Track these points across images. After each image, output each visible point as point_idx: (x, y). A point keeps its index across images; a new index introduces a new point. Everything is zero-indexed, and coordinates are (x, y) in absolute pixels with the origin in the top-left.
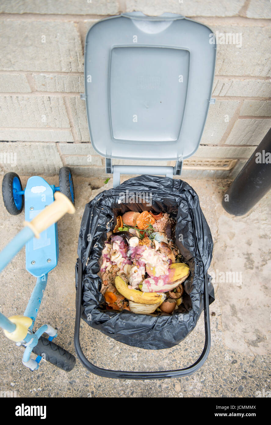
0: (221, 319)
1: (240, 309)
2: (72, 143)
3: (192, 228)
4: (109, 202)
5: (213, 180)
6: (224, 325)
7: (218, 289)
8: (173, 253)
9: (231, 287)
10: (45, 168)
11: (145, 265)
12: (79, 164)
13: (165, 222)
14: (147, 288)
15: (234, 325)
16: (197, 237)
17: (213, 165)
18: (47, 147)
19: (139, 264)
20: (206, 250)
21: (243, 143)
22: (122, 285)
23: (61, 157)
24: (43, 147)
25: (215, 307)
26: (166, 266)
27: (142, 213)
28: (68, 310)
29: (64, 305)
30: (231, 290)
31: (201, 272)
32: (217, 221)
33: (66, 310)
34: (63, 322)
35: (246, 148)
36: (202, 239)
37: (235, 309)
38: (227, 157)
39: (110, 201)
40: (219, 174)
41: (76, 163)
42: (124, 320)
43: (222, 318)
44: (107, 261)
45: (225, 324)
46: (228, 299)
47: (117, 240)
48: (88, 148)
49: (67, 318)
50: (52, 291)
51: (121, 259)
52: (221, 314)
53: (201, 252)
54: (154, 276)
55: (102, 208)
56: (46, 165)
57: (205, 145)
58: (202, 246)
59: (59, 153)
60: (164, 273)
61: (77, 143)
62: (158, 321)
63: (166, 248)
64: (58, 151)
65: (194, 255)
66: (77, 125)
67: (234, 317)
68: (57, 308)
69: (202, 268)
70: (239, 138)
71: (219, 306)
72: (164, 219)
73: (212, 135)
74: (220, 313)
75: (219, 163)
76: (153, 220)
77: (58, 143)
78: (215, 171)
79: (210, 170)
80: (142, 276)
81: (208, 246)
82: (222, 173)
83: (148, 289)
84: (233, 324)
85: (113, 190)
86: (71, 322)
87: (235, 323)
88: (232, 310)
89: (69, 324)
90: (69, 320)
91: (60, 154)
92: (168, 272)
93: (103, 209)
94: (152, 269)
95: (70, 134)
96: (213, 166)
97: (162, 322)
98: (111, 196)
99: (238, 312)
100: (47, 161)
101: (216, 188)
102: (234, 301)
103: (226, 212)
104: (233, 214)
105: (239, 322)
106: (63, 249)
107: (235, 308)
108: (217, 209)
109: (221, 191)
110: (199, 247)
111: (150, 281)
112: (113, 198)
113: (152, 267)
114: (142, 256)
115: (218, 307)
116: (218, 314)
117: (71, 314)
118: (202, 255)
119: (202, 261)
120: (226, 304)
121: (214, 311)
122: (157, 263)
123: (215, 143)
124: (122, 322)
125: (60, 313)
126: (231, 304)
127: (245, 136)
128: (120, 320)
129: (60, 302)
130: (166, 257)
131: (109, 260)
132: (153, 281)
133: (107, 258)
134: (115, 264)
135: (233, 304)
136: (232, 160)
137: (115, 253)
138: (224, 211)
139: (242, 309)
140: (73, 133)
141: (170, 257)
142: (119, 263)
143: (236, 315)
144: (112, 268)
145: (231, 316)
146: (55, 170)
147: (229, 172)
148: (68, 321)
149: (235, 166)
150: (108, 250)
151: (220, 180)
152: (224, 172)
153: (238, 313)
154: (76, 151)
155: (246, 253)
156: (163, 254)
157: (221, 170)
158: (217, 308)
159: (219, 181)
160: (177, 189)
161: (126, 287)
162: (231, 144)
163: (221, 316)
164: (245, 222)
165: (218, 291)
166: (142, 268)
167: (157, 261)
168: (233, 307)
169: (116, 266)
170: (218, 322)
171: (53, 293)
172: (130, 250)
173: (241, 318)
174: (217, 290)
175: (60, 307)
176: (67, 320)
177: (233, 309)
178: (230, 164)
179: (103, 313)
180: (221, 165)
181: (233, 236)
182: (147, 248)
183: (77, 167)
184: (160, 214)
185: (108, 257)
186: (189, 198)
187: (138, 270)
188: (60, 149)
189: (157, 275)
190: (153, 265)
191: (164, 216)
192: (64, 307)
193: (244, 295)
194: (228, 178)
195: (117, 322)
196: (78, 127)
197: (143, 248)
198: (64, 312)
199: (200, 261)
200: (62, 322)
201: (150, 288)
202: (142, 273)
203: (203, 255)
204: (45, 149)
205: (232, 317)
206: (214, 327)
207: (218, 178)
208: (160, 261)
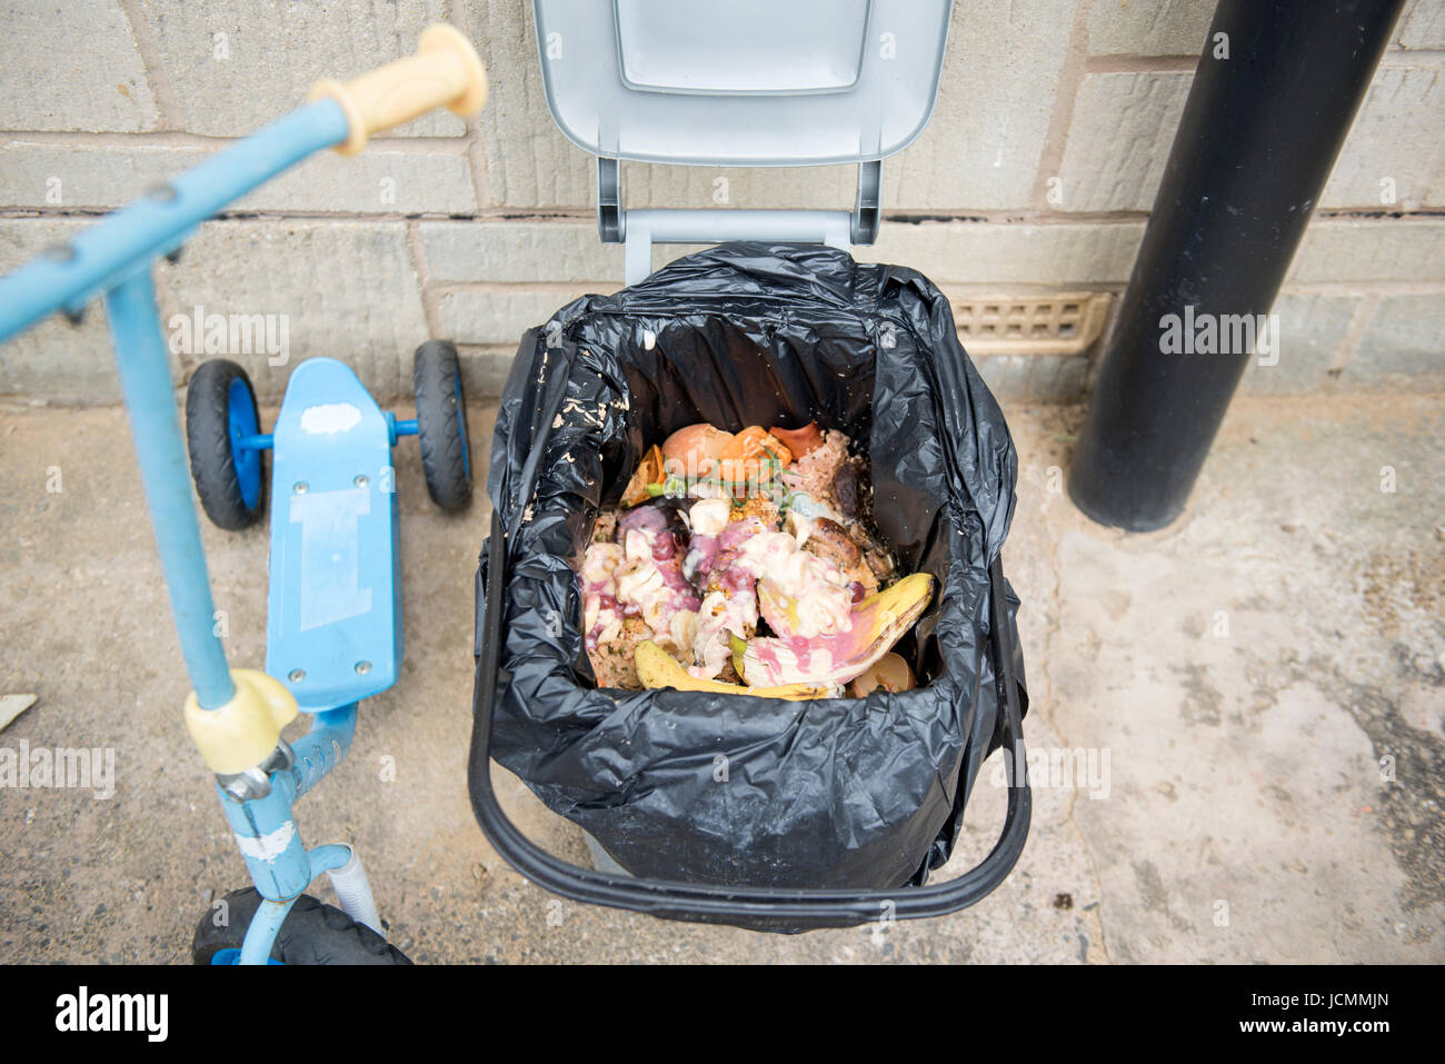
0: (1101, 922)
1: (1179, 881)
2: (470, 218)
3: (930, 413)
4: (610, 331)
5: (1027, 412)
6: (1113, 946)
7: (1077, 804)
8: (868, 563)
9: (1129, 792)
10: (358, 360)
11: (755, 584)
12: (492, 337)
13: (834, 464)
14: (766, 677)
15: (1161, 946)
16: (951, 431)
17: (1017, 327)
18: (374, 243)
19: (731, 581)
20: (989, 471)
21: (1118, 203)
22: (662, 665)
23: (424, 297)
24: (359, 242)
25: (1068, 874)
26: (843, 598)
27: (739, 435)
28: (435, 894)
29: (416, 875)
30: (1132, 805)
31: (976, 551)
32: (1055, 553)
33: (425, 897)
34: (413, 940)
35: (1134, 225)
36: (970, 435)
37: (1157, 883)
38: (1069, 278)
39: (614, 330)
40: (1048, 379)
41: (481, 333)
42: (668, 711)
43: (1104, 920)
44: (603, 607)
45: (1117, 944)
46: (1122, 841)
47: (644, 526)
48: (530, 244)
49: (429, 928)
50: (367, 821)
51: (657, 590)
52: (1096, 904)
53: (969, 481)
54: (794, 633)
55: (585, 349)
56: (364, 346)
57: (975, 220)
58: (970, 459)
59: (416, 275)
60: (834, 619)
61: (490, 220)
62: (808, 714)
63: (837, 537)
64: (414, 265)
65: (945, 496)
66: (491, 123)
67: (1155, 913)
68: (385, 889)
69: (979, 535)
70: (1103, 176)
71: (1088, 872)
72: (830, 451)
73: (997, 164)
74: (1092, 897)
75: (1040, 319)
76: (784, 454)
77: (415, 222)
78: (1031, 358)
79: (1009, 357)
80: (745, 628)
81: (995, 457)
82: (1059, 372)
83: (772, 680)
84: (1153, 943)
85: (624, 295)
86: (445, 943)
87: (1163, 938)
88: (1142, 885)
89: (436, 948)
90: (439, 934)
91: (420, 280)
92: (849, 622)
93: (587, 353)
94: (783, 603)
95: (464, 171)
96: (1019, 336)
97: (824, 719)
98: (618, 316)
99: (1171, 893)
100: (367, 317)
101: (1042, 437)
102: (1149, 850)
103: (1085, 519)
104: (1115, 525)
105: (1177, 931)
106: (421, 665)
107: (1159, 879)
108: (1049, 510)
109: (1060, 449)
110: (961, 464)
111: (776, 650)
112: (626, 322)
113: (786, 598)
114: (743, 552)
115: (1083, 876)
116: (1085, 904)
117: (449, 910)
118: (972, 489)
119: (977, 513)
120: (1114, 862)
121: (1065, 890)
122: (803, 587)
123: (1014, 206)
124: (664, 719)
125: (398, 908)
126: (1139, 864)
127: (1123, 161)
128: (654, 710)
129: (400, 865)
130: (838, 571)
131: (611, 602)
132: (791, 655)
133: (603, 597)
134: (634, 610)
135: (1148, 864)
136: (1088, 294)
137: (634, 568)
138: (1078, 516)
139: (1187, 882)
140: (473, 168)
141: (855, 575)
142: (652, 604)
143: (1162, 906)
144: (622, 635)
145: (1141, 910)
146: (398, 375)
147: (1086, 361)
148: (431, 940)
149: (1104, 331)
150: (604, 568)
151: (1055, 409)
152: (1067, 366)
153: (1170, 896)
154: (482, 263)
155: (1182, 664)
156: (826, 559)
157: (1052, 354)
158: (1079, 879)
159: (1048, 412)
160: (870, 294)
161: (682, 673)
162: (1071, 210)
163: (1098, 912)
164: (1172, 554)
165: (1076, 811)
166: (745, 596)
167: (803, 575)
168: (1146, 873)
169: (640, 622)
170: (1087, 935)
171: (374, 828)
172: (694, 551)
173: (1186, 915)
174: (1073, 807)
175: (400, 885)
176: (430, 936)
177: (1150, 880)
178: (1083, 320)
179: (586, 691)
180: (1050, 327)
181: (1122, 604)
182: (762, 526)
183: (487, 353)
184: (810, 426)
185: (609, 590)
186: (916, 313)
187: (729, 604)
188: (421, 252)
189: (807, 631)
190: (789, 591)
191: (825, 441)
192: (418, 885)
193: (1192, 824)
194: (1085, 397)
195: (643, 720)
196: (495, 130)
197: (745, 528)
198: (418, 904)
199: (968, 513)
200: (407, 941)
201: (776, 678)
202: (743, 616)
203: (978, 490)
204: (364, 253)
205: (1145, 914)
206: (1070, 955)
207: (1045, 403)
208: (814, 577)
